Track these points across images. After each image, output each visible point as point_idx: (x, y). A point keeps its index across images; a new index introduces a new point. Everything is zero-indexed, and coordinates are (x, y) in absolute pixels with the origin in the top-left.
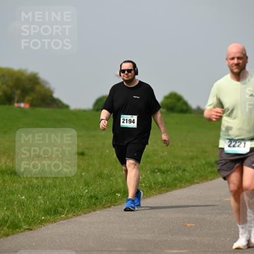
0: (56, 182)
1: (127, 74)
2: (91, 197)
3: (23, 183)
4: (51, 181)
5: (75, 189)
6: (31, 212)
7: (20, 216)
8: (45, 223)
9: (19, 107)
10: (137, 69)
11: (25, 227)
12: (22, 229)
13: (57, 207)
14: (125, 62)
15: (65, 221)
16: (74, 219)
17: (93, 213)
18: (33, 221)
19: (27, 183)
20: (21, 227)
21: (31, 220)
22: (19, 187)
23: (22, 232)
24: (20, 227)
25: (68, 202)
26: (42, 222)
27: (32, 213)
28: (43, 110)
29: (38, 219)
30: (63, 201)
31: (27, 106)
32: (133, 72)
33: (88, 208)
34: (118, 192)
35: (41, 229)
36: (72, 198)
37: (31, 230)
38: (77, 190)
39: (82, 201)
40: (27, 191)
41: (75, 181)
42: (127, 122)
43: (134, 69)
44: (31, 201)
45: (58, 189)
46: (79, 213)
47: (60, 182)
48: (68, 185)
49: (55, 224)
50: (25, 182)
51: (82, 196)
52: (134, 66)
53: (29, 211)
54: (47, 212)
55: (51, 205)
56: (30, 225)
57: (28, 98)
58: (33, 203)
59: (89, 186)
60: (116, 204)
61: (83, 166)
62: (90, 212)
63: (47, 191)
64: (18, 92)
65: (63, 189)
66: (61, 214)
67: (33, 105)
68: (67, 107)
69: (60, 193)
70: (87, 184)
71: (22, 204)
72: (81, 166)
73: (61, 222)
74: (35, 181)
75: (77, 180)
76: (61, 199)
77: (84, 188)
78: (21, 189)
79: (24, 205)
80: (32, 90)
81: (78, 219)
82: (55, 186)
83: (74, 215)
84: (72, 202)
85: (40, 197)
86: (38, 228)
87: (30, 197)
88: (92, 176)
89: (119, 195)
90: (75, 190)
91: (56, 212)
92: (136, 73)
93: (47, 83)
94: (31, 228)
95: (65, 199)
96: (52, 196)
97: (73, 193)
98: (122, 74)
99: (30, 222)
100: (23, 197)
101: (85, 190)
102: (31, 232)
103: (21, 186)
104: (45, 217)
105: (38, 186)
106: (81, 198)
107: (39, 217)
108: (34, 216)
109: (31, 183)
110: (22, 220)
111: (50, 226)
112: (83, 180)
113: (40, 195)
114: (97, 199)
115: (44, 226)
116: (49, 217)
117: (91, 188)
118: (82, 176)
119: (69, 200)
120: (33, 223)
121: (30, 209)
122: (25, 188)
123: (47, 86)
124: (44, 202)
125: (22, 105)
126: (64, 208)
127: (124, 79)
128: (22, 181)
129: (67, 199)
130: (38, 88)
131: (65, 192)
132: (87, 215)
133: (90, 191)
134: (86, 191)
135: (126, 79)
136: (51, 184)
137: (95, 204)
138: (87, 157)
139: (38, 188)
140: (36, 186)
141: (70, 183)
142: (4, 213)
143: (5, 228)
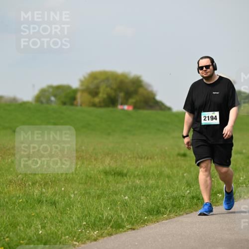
0: (158, 182)
1: (205, 71)
2: (193, 197)
3: (126, 183)
4: (154, 182)
5: (177, 189)
6: (134, 212)
7: (123, 216)
8: (148, 223)
9: (123, 109)
10: (215, 64)
11: (128, 227)
12: (125, 229)
13: (159, 207)
14: (202, 58)
15: (167, 221)
16: (176, 219)
17: (195, 213)
18: (136, 221)
19: (130, 183)
20: (125, 227)
21: (134, 219)
22: (123, 188)
23: (125, 231)
24: (123, 227)
25: (170, 202)
26: (145, 222)
27: (136, 213)
28: (146, 113)
29: (141, 219)
30: (166, 201)
31: (131, 109)
32: (211, 67)
33: (190, 208)
34: (219, 193)
35: (144, 228)
36: (175, 198)
37: (134, 229)
38: (179, 191)
39: (184, 201)
40: (130, 191)
41: (177, 182)
42: (209, 120)
43: (212, 64)
44: (134, 201)
45: (161, 190)
46: (181, 213)
47: (162, 183)
48: (170, 186)
49: (157, 223)
50: (128, 182)
51: (184, 197)
52: (212, 61)
53: (132, 211)
54: (150, 212)
55: (153, 205)
56: (133, 225)
57: (132, 101)
58: (136, 203)
59: (191, 187)
60: (217, 204)
61: (185, 167)
62: (192, 212)
63: (150, 192)
64: (122, 95)
65: (165, 189)
66: (163, 214)
67: (136, 107)
68: (169, 109)
69: (163, 194)
70: (189, 185)
71: (125, 204)
72: (183, 167)
73: (163, 221)
74: (138, 182)
75: (179, 181)
76: (163, 199)
77: (186, 189)
78: (124, 189)
79: (127, 205)
80: (136, 92)
81: (180, 219)
82: (157, 187)
83: (176, 215)
84: (174, 203)
85: (142, 198)
86: (141, 228)
87: (133, 198)
88: (194, 177)
89: (220, 196)
90: (177, 191)
91: (158, 212)
92: (215, 68)
93: (149, 85)
94: (134, 227)
95: (168, 200)
96: (155, 197)
97: (175, 194)
98: (200, 71)
99: (133, 221)
100: (127, 198)
101: (186, 191)
102: (133, 231)
103: (125, 186)
104: (147, 216)
105: (141, 187)
106: (183, 199)
107: (142, 216)
108: (137, 216)
109: (134, 184)
110: (125, 220)
111: (153, 226)
112: (185, 181)
113: (143, 196)
114: (199, 199)
115: (147, 225)
116: (151, 217)
117: (192, 189)
118: (183, 177)
119: (171, 200)
120: (135, 223)
121: (133, 209)
122: (128, 188)
123: (150, 89)
124: (147, 202)
125: (126, 107)
126: (166, 208)
127: (203, 76)
128: (125, 182)
129: (170, 199)
130: (141, 90)
131: (167, 192)
132: (189, 215)
133: (192, 191)
134: (188, 191)
135: (205, 76)
136: (154, 184)
137: (196, 204)
138: (189, 159)
139: (141, 189)
140: (139, 187)
141: (172, 184)
142: (107, 213)
143: (109, 228)
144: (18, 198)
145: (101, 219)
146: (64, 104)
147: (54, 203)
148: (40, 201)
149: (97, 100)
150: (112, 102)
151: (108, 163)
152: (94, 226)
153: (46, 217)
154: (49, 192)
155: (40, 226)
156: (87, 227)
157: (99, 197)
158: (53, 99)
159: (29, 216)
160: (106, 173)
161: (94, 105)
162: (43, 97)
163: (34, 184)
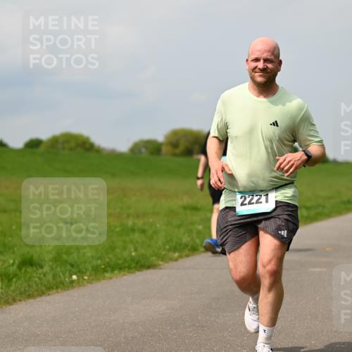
142: (185, 239)
143: (187, 251)
144: (116, 227)
145: (180, 244)
146: (152, 153)
147: (143, 231)
148: (133, 230)
149: (178, 151)
150: (189, 152)
151: (186, 200)
152: (175, 249)
153: (137, 242)
154: (140, 223)
155: (133, 249)
156: (169, 250)
157: (179, 226)
158: (143, 150)
159: (124, 241)
160: (185, 208)
161: (175, 155)
162: (136, 149)
163: (128, 216)
